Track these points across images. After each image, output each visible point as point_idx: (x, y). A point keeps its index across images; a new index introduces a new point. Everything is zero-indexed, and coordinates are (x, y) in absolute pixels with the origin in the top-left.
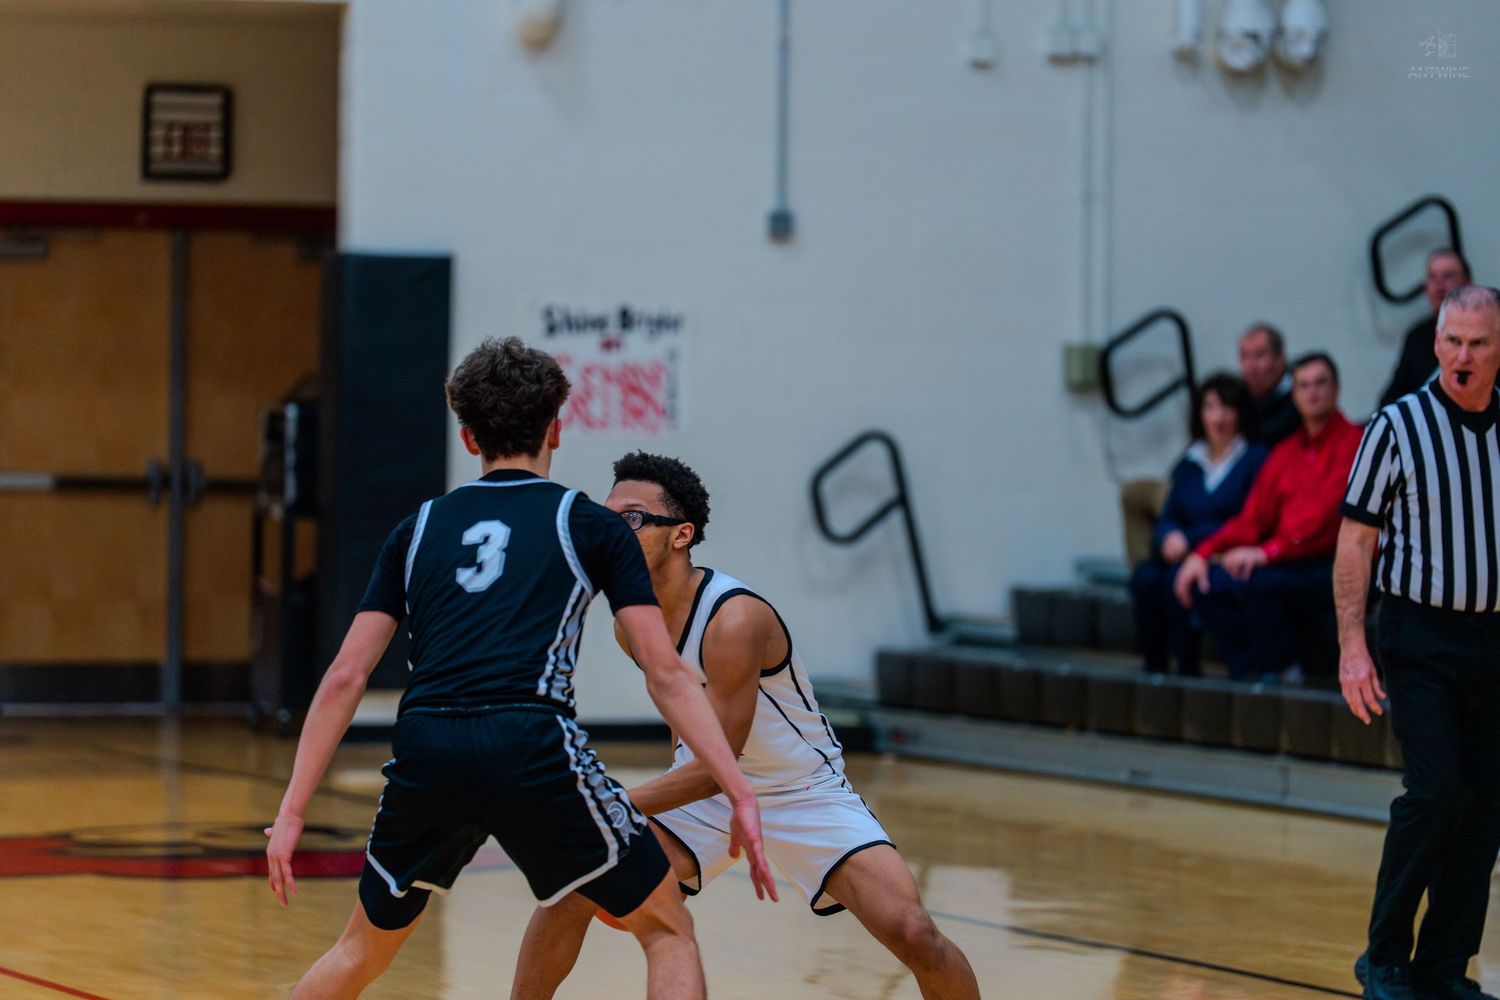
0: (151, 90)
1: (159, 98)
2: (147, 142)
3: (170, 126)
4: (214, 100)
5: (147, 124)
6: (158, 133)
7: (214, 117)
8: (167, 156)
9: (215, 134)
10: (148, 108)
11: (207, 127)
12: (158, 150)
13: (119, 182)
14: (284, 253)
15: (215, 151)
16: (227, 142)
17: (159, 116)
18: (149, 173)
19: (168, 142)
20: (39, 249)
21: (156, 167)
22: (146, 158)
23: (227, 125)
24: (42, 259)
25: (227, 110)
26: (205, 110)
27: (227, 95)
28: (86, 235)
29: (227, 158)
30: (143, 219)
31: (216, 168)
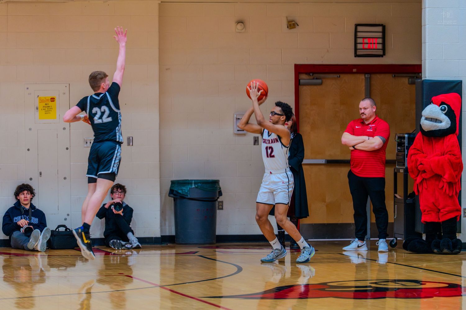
0: (357, 25)
1: (360, 29)
2: (356, 43)
3: (364, 38)
4: (380, 29)
5: (356, 37)
6: (360, 40)
7: (380, 35)
8: (364, 49)
9: (380, 41)
10: (356, 32)
11: (377, 38)
12: (360, 46)
13: (349, 59)
14: (405, 80)
15: (380, 46)
16: (384, 44)
17: (359, 34)
18: (356, 55)
19: (364, 43)
20: (319, 81)
21: (359, 53)
22: (356, 49)
23: (384, 38)
24: (321, 84)
25: (384, 32)
26: (376, 32)
27: (384, 27)
28: (335, 76)
29: (384, 49)
30: (354, 70)
31: (381, 53)
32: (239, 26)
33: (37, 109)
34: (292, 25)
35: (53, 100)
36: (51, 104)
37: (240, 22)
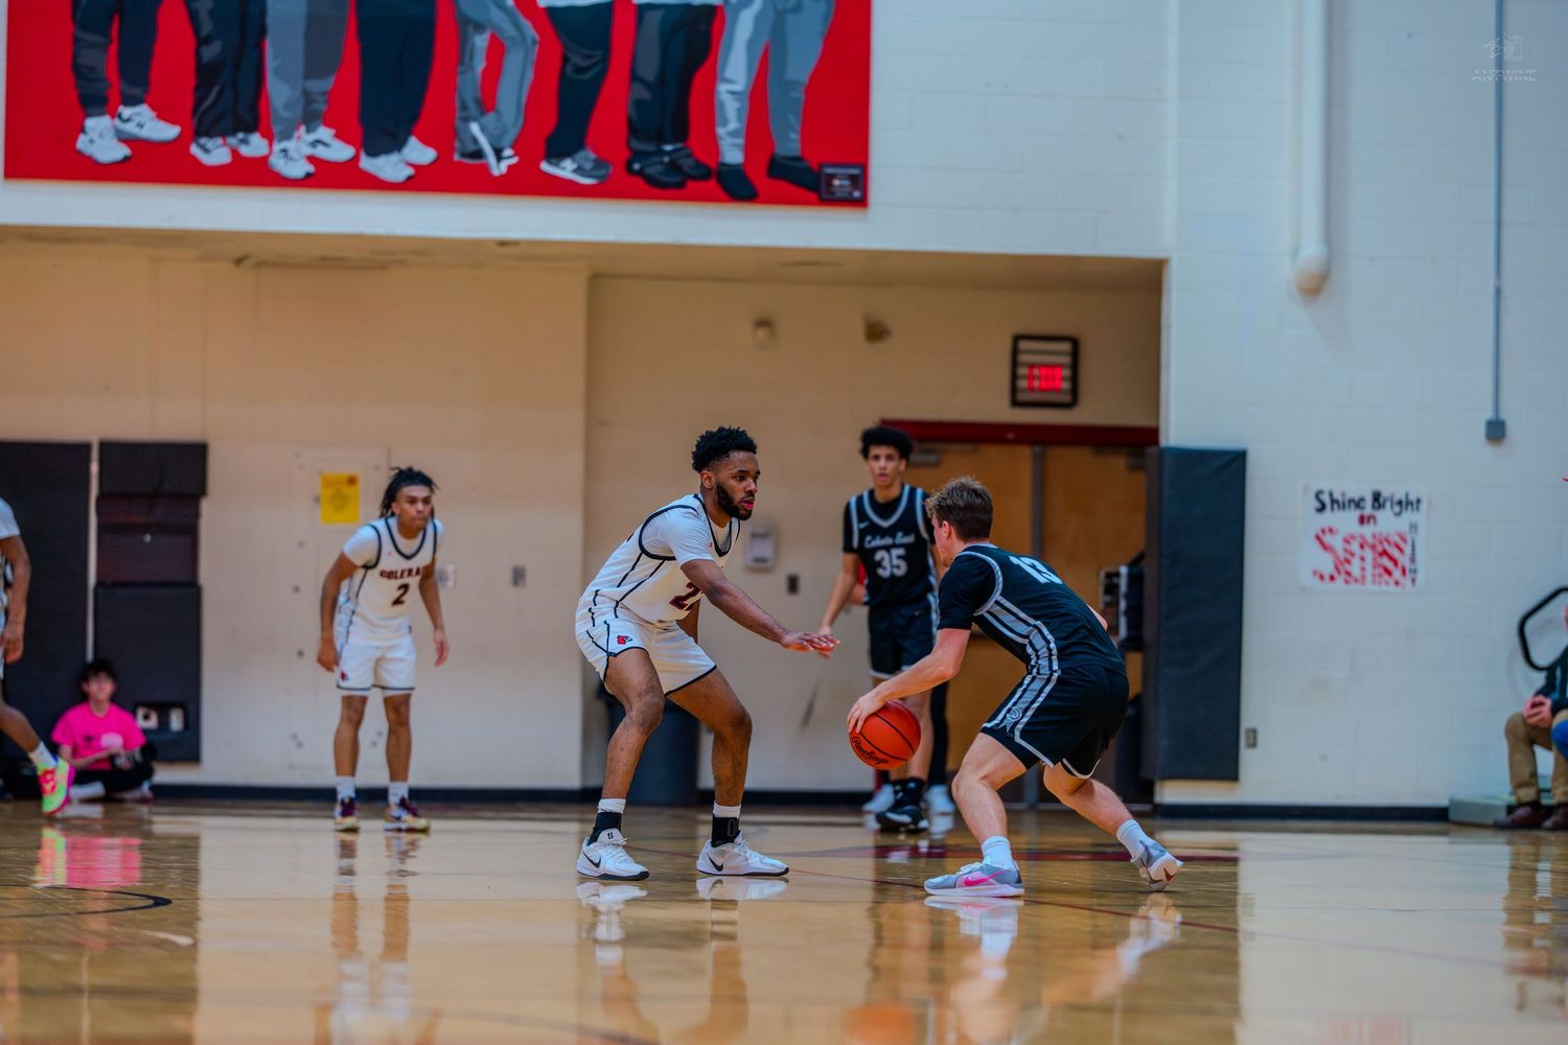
0: (1017, 339)
1: (1024, 345)
2: (1014, 377)
3: (1032, 366)
4: (1066, 347)
5: (1015, 364)
6: (1023, 371)
7: (1066, 360)
8: (1031, 389)
9: (1066, 372)
10: (1015, 352)
11: (1059, 366)
12: (1023, 383)
13: (995, 409)
14: (1118, 463)
15: (1066, 385)
16: (1074, 379)
17: (1023, 358)
18: (1016, 403)
19: (1031, 377)
20: (932, 458)
21: (1022, 397)
22: (1014, 390)
23: (1075, 366)
24: (936, 465)
25: (1075, 354)
26: (1059, 354)
27: (1075, 343)
28: (968, 447)
29: (1074, 391)
30: (1010, 436)
31: (1067, 398)
32: (762, 333)
33: (317, 499)
34: (876, 332)
35: (352, 481)
36: (348, 490)
37: (763, 323)
